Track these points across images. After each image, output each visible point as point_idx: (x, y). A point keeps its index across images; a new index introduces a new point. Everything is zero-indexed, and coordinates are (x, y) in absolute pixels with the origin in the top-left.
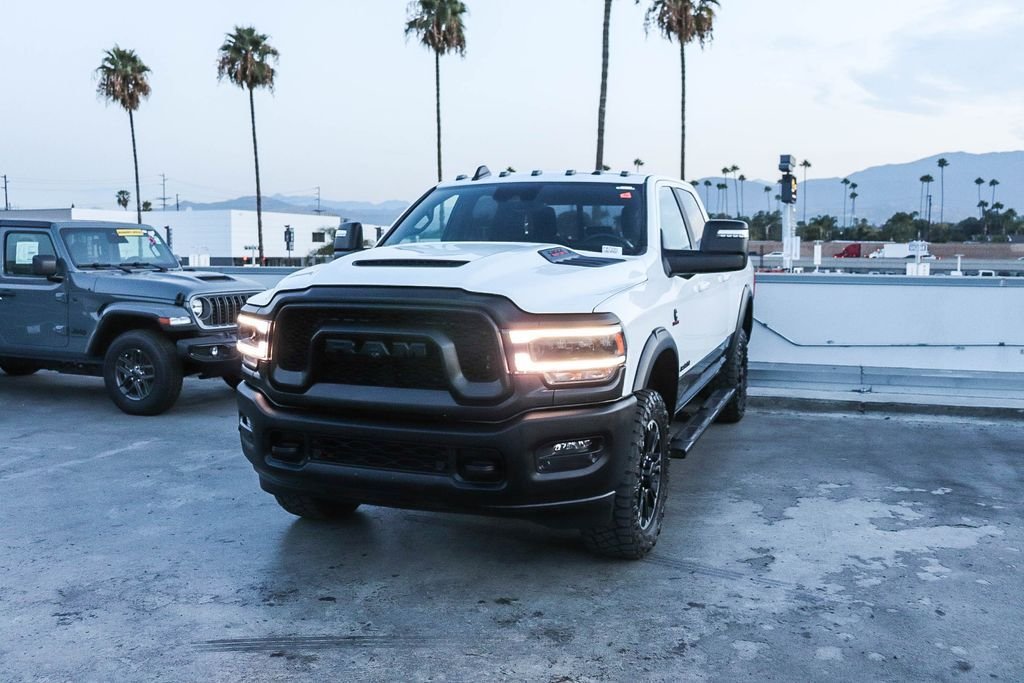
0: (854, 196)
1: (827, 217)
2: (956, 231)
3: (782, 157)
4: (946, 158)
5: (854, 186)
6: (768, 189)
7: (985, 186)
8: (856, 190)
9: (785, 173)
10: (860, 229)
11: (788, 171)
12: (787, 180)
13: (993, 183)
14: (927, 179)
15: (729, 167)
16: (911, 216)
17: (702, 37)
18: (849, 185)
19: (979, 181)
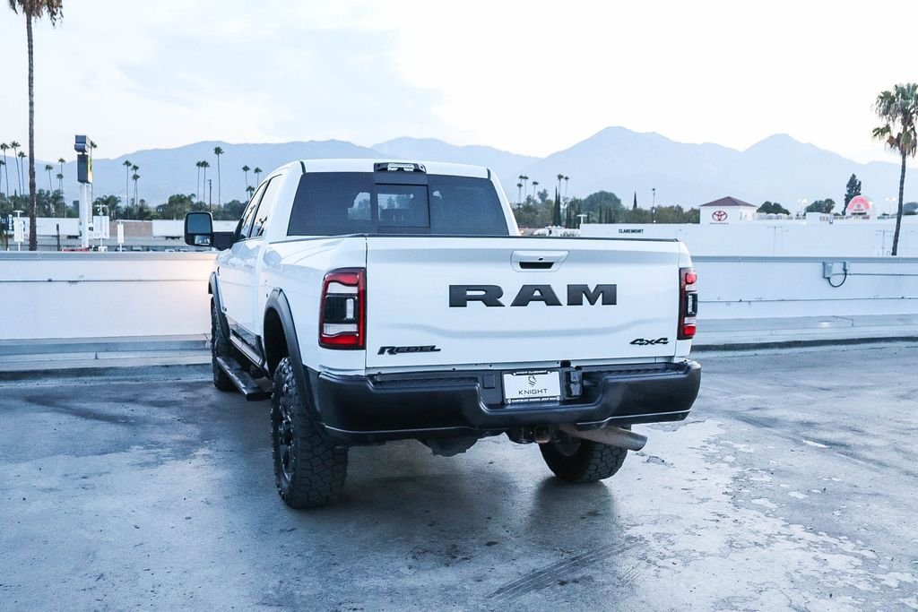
0: (136, 177)
1: (112, 197)
2: (224, 212)
3: (77, 137)
4: (222, 147)
5: (136, 168)
6: (48, 167)
7: (251, 172)
8: (138, 173)
9: (81, 153)
10: (141, 209)
11: (84, 151)
12: (83, 160)
13: (257, 170)
14: (204, 164)
15: (8, 143)
16: (190, 198)
17: (53, 14)
18: (131, 167)
19: (246, 169)
